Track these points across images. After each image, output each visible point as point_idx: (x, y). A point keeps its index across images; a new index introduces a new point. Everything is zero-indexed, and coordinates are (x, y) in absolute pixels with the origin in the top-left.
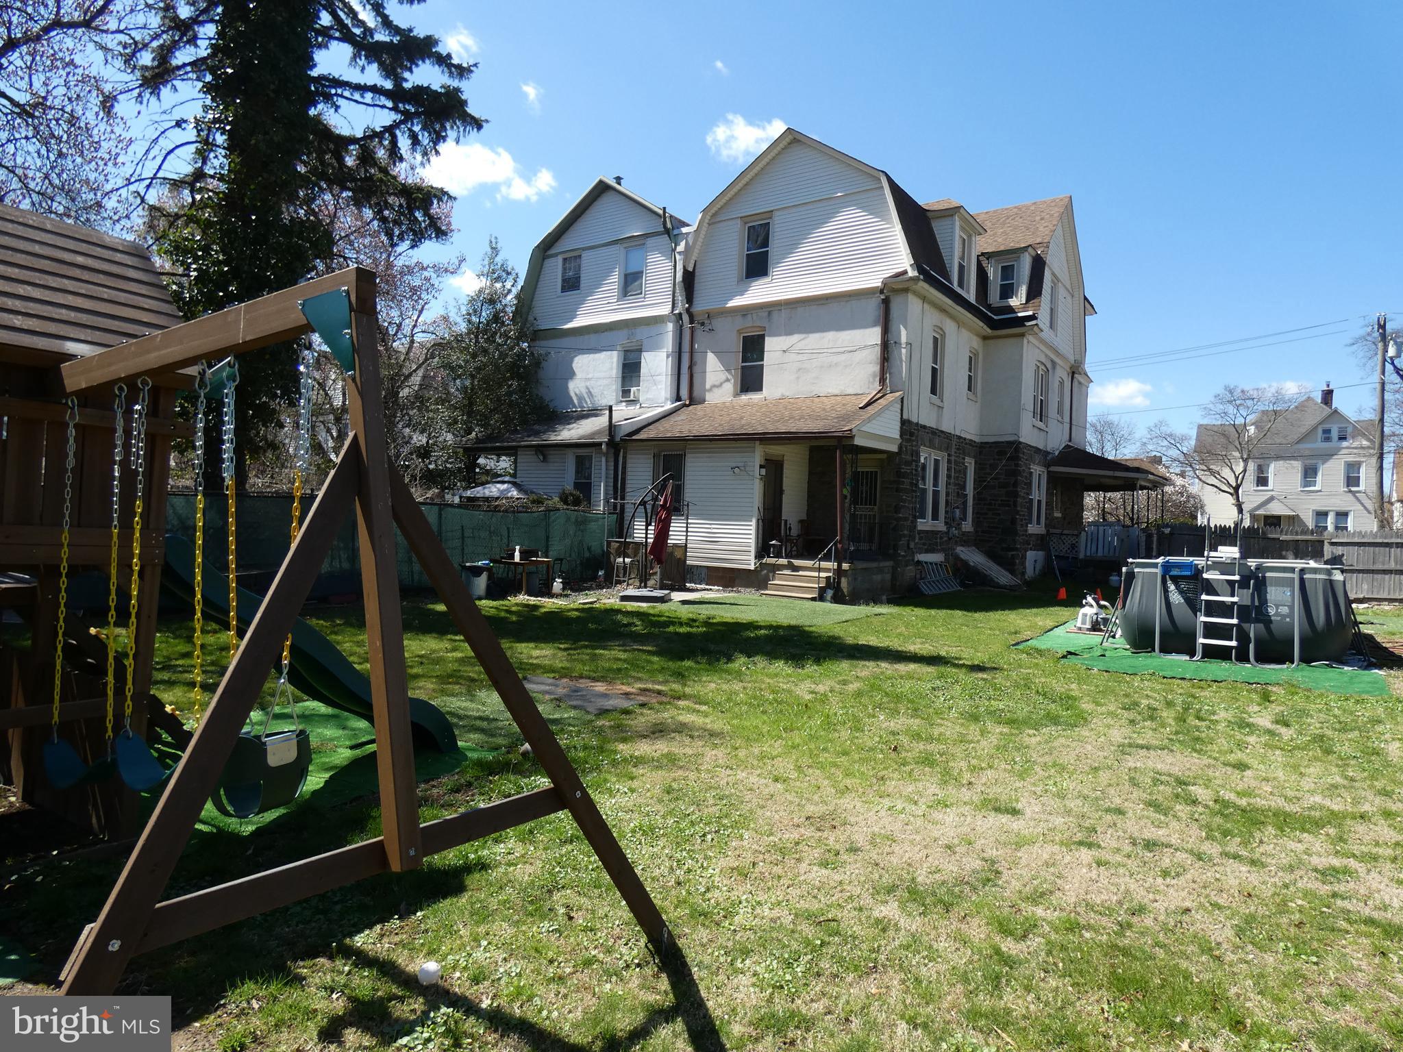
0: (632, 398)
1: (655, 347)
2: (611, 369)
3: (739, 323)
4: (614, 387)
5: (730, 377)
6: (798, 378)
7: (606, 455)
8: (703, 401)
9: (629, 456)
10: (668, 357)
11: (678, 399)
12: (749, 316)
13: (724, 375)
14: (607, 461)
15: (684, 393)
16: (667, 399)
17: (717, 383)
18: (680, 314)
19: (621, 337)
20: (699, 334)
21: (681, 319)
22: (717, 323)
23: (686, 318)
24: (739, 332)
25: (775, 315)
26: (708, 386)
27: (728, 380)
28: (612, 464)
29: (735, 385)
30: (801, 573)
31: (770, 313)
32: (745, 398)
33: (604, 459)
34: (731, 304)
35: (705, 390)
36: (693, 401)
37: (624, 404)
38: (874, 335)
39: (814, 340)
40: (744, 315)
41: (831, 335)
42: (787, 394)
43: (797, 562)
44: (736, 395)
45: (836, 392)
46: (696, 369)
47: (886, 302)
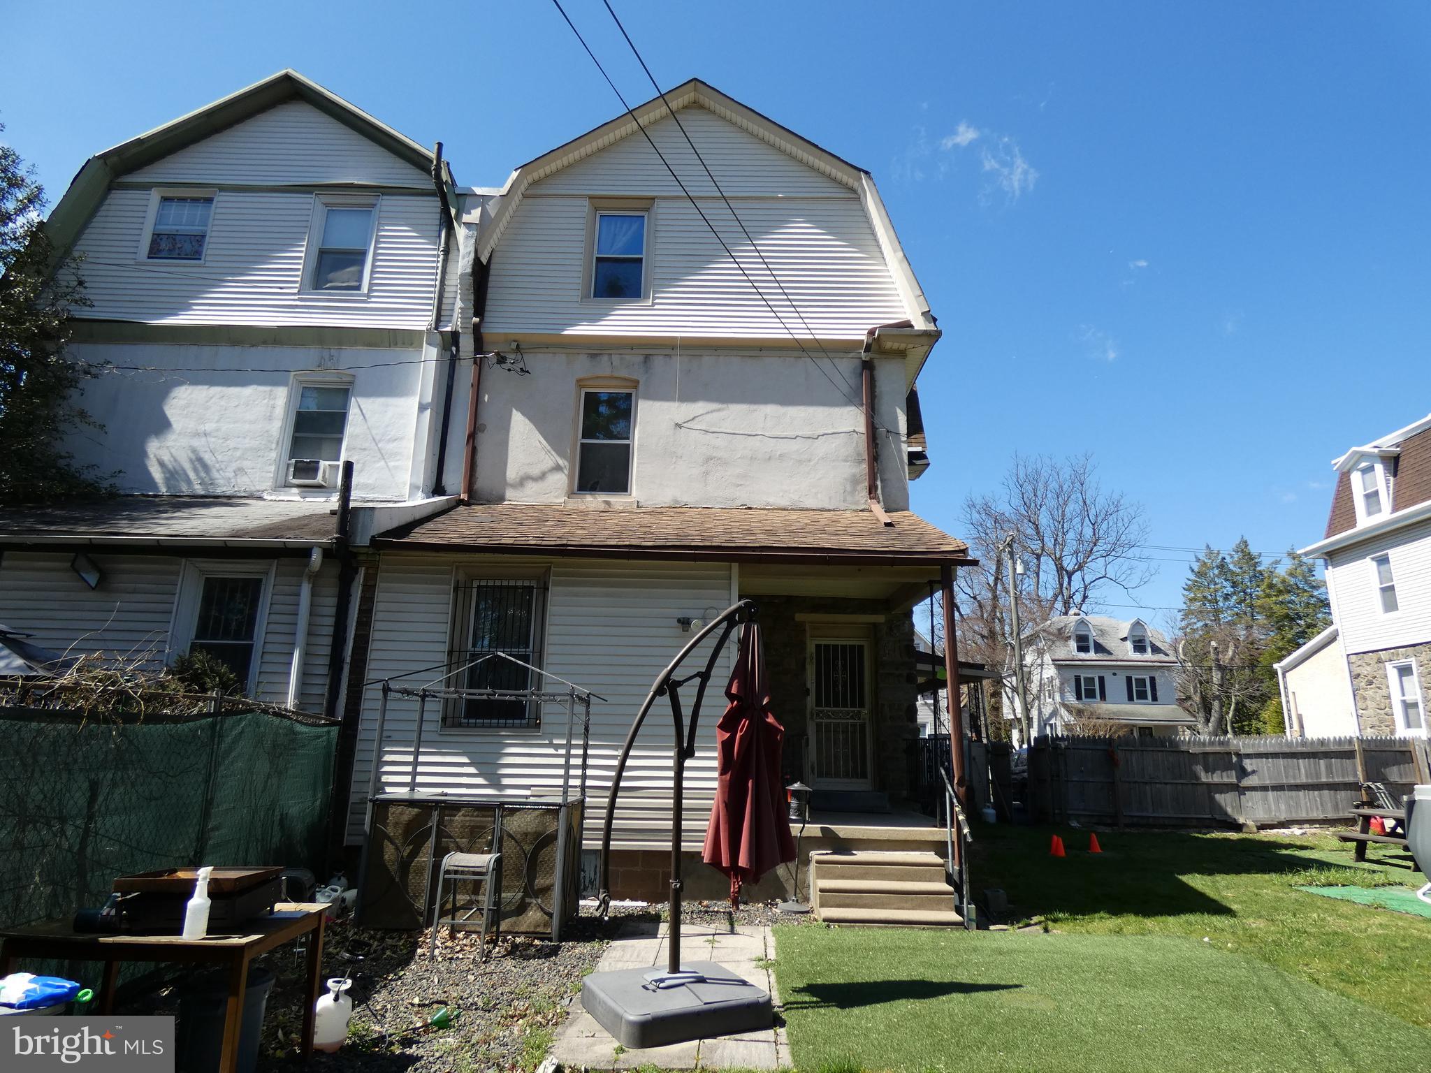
0: (319, 479)
1: (390, 388)
2: (270, 418)
3: (582, 367)
4: (273, 455)
5: (561, 462)
6: (706, 473)
7: (315, 578)
8: (501, 499)
10: (422, 408)
11: (438, 489)
12: (606, 358)
13: (548, 458)
14: (314, 594)
15: (455, 480)
16: (414, 488)
17: (536, 471)
18: (455, 336)
19: (307, 356)
20: (496, 374)
21: (456, 343)
22: (534, 361)
23: (467, 344)
24: (580, 383)
25: (658, 362)
26: (512, 473)
27: (558, 468)
29: (570, 477)
30: (860, 856)
31: (647, 358)
32: (593, 501)
33: (306, 589)
34: (570, 331)
35: (505, 483)
36: (473, 497)
38: (852, 419)
39: (735, 416)
40: (593, 356)
41: (770, 409)
42: (685, 498)
43: (844, 830)
44: (571, 494)
45: (784, 503)
46: (484, 441)
47: (868, 366)
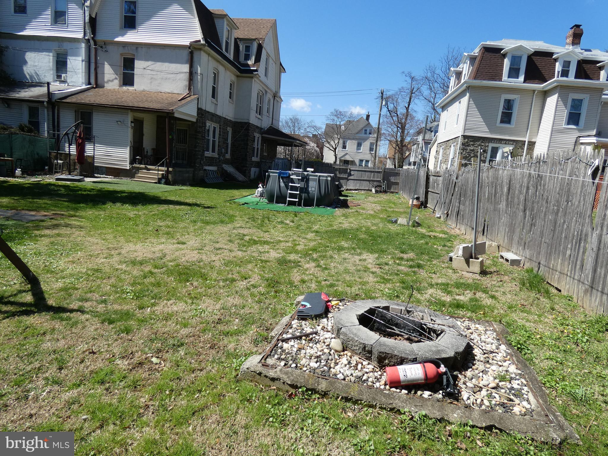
0: (63, 79)
1: (76, 55)
2: (49, 62)
3: (121, 50)
4: (52, 72)
5: (117, 77)
6: (151, 82)
7: (47, 108)
8: (103, 87)
9: (61, 110)
10: (82, 61)
11: (89, 83)
12: (126, 48)
13: (114, 76)
14: (48, 111)
15: (93, 81)
16: (83, 83)
17: (111, 79)
18: (88, 40)
19: (55, 45)
20: (100, 52)
21: (89, 42)
22: (110, 48)
23: (92, 42)
24: (121, 55)
25: (139, 49)
26: (106, 80)
27: (116, 78)
28: (51, 113)
29: (120, 81)
30: (151, 171)
31: (137, 48)
32: (125, 88)
33: (46, 110)
34: (116, 39)
35: (104, 82)
36: (98, 85)
37: (58, 82)
38: (186, 68)
39: (158, 66)
40: (124, 47)
41: (167, 64)
42: (146, 89)
43: (149, 167)
44: (120, 86)
45: (169, 91)
46: (99, 71)
47: (192, 53)
